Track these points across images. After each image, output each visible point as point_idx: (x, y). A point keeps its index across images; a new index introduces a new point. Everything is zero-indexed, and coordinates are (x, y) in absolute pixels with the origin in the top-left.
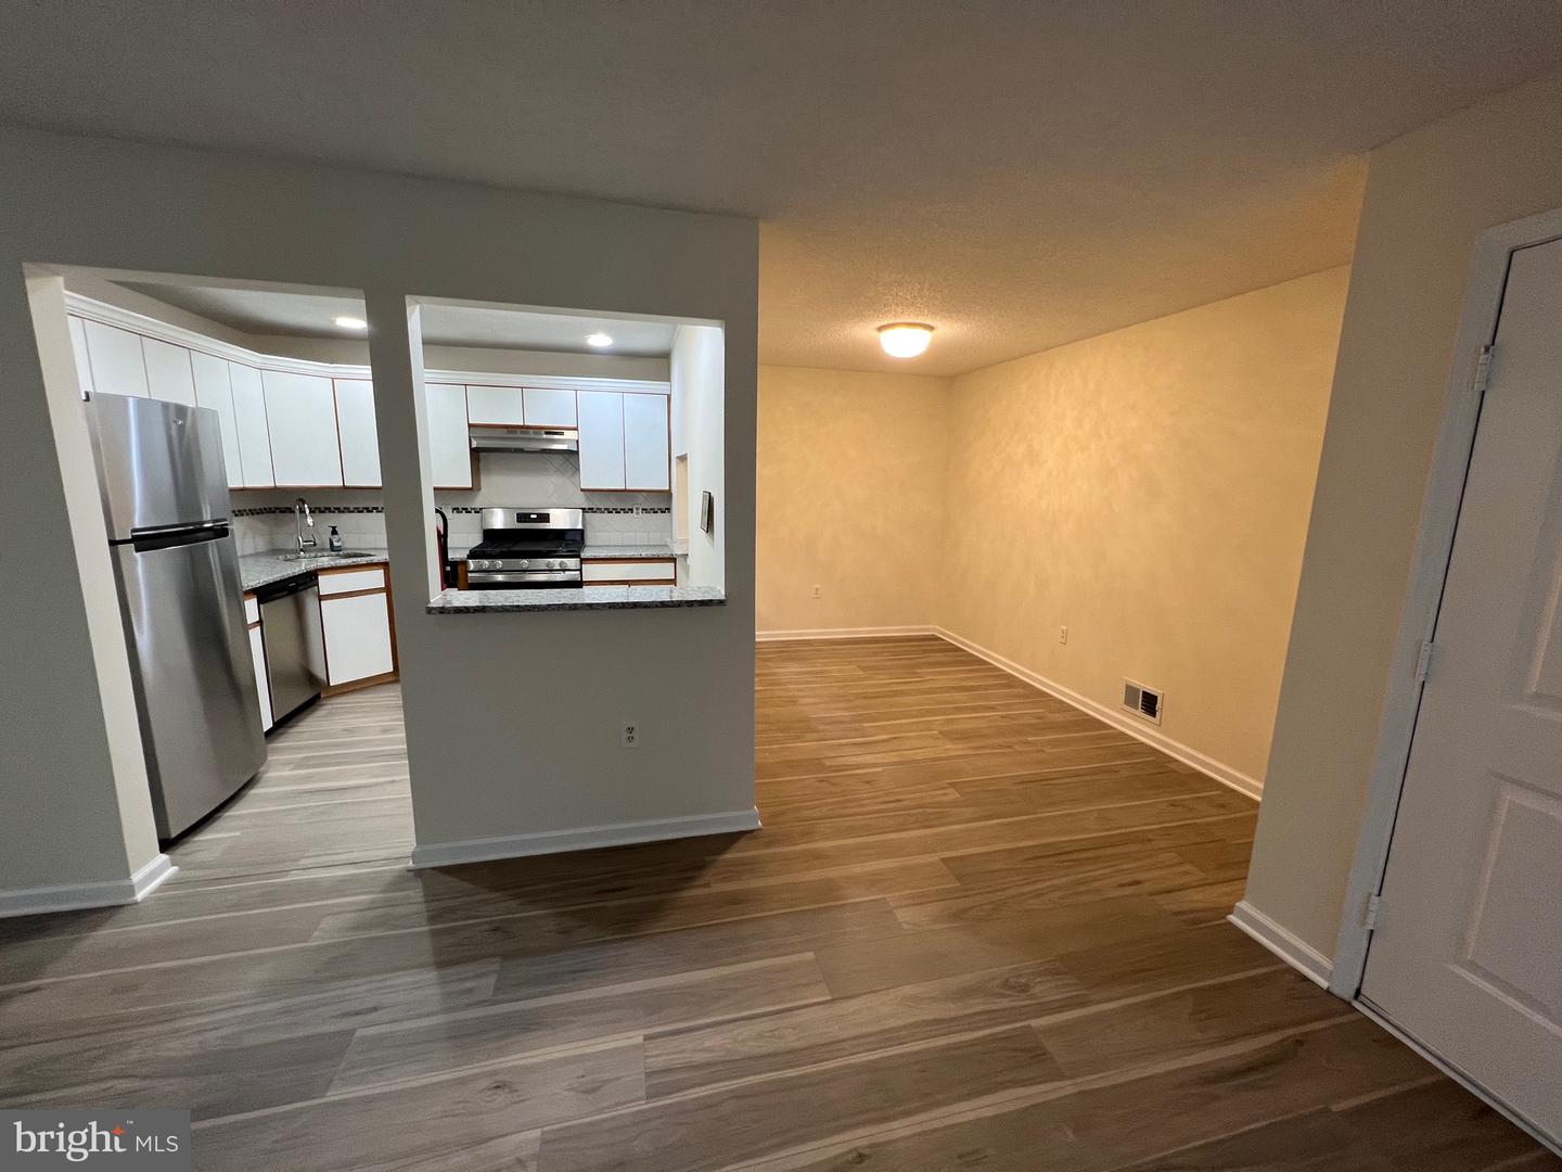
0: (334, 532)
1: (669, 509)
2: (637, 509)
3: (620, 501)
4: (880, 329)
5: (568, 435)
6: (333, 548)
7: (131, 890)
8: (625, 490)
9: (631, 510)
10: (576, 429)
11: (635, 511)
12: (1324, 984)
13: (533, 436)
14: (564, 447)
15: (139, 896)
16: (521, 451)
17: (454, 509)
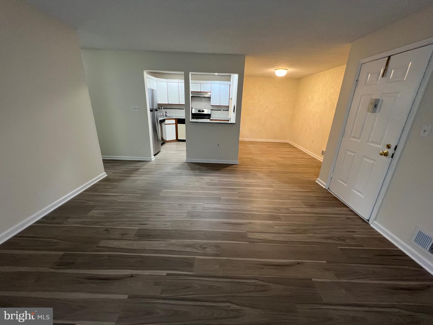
0: (166, 113)
1: (228, 110)
3: (218, 108)
4: (275, 70)
5: (209, 94)
6: (166, 116)
7: (151, 159)
8: (220, 106)
9: (221, 110)
10: (211, 92)
12: (325, 188)
13: (202, 94)
14: (208, 96)
15: (152, 160)
16: (200, 97)
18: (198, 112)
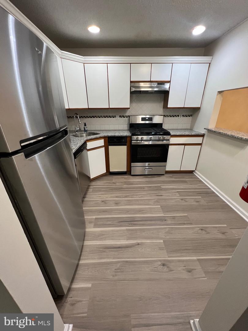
0: (85, 125)
2: (181, 115)
6: (85, 130)
8: (184, 108)
9: (178, 116)
11: (180, 116)
17: (120, 116)
18: (142, 121)
